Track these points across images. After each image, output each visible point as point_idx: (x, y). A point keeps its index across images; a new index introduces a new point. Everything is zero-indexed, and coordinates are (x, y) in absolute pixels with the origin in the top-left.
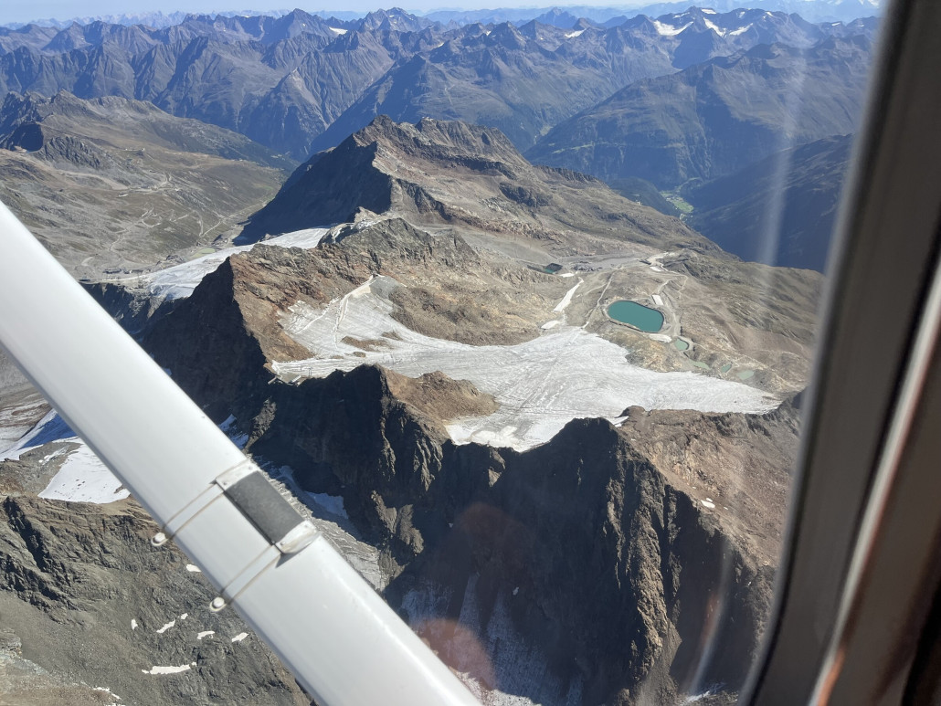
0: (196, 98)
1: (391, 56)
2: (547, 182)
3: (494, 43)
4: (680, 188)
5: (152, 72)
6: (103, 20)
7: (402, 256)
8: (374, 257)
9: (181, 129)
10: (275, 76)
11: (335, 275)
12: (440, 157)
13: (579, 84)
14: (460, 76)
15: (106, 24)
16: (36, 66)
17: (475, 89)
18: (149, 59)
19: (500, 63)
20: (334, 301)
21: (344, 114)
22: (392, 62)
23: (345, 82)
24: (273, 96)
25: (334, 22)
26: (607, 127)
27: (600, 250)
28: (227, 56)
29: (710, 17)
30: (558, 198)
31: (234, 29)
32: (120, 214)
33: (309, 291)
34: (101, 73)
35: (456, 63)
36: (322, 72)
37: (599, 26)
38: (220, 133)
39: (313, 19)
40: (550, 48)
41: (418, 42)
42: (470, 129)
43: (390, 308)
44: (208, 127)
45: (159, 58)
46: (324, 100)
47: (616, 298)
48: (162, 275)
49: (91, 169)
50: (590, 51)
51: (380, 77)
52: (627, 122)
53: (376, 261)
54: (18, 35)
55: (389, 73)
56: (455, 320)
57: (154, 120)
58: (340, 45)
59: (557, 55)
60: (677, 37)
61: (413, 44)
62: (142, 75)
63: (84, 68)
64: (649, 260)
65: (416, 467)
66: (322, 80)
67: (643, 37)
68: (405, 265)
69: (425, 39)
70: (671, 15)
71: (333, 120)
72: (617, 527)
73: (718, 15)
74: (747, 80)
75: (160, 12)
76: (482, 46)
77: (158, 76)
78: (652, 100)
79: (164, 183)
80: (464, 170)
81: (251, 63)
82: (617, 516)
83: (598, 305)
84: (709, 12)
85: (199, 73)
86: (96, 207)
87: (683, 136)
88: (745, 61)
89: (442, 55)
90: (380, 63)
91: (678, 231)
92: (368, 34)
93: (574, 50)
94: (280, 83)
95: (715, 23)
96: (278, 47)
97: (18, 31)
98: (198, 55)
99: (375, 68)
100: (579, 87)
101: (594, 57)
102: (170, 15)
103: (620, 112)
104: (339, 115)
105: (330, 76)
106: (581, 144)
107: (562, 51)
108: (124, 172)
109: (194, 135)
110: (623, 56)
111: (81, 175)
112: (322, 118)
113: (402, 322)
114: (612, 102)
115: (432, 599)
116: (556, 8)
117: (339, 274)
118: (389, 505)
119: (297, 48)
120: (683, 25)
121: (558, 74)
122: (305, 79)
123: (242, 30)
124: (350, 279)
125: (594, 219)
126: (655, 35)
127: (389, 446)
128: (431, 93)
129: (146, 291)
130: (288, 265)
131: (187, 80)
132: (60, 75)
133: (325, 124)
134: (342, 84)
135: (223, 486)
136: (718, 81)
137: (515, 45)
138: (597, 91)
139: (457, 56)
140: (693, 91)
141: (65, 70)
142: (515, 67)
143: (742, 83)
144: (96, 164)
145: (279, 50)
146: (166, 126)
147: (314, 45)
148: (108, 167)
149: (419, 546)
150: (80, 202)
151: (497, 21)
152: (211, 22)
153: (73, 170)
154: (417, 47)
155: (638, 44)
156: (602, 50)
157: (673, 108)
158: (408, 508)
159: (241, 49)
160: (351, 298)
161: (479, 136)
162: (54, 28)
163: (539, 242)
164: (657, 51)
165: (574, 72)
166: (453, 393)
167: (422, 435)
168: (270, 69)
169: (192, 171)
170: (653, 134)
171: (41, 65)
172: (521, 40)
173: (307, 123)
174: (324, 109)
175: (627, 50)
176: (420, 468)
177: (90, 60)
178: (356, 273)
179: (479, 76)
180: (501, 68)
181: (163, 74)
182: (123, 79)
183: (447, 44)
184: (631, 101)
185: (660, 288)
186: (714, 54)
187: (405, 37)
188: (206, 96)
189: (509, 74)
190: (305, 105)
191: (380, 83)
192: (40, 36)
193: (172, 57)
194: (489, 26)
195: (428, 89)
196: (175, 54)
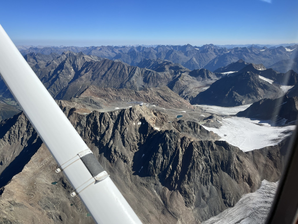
1: (216, 54)
3: (243, 52)
10: (188, 58)
16: (137, 55)
18: (160, 54)
19: (244, 56)
22: (216, 56)
24: (189, 62)
31: (171, 48)
35: (233, 56)
36: (200, 57)
37: (269, 49)
40: (256, 53)
45: (162, 54)
46: (200, 63)
50: (267, 54)
55: (216, 58)
60: (291, 52)
66: (200, 59)
67: (282, 51)
69: (224, 51)
70: (290, 46)
76: (240, 52)
81: (182, 55)
85: (172, 57)
90: (213, 56)
93: (263, 54)
94: (191, 59)
98: (171, 53)
100: (265, 62)
101: (268, 56)
103: (277, 67)
105: (202, 58)
107: (259, 54)
110: (277, 56)
112: (199, 67)
114: (275, 65)
119: (192, 52)
120: (293, 49)
121: (259, 59)
122: (196, 59)
126: (285, 51)
132: (141, 56)
134: (204, 60)
135: (80, 156)
137: (248, 52)
138: (269, 64)
139: (233, 54)
142: (248, 57)
145: (188, 53)
147: (197, 51)
154: (222, 52)
155: (281, 53)
156: (270, 54)
164: (286, 55)
165: (263, 59)
168: (186, 57)
171: (138, 54)
172: (250, 51)
174: (200, 65)
175: (278, 54)
177: (148, 54)
183: (230, 52)
184: (280, 65)
187: (219, 50)
189: (247, 59)
190: (196, 64)
191: (214, 60)
192: (127, 49)
193: (165, 54)
194: (240, 48)
195: (227, 61)
196: (165, 53)
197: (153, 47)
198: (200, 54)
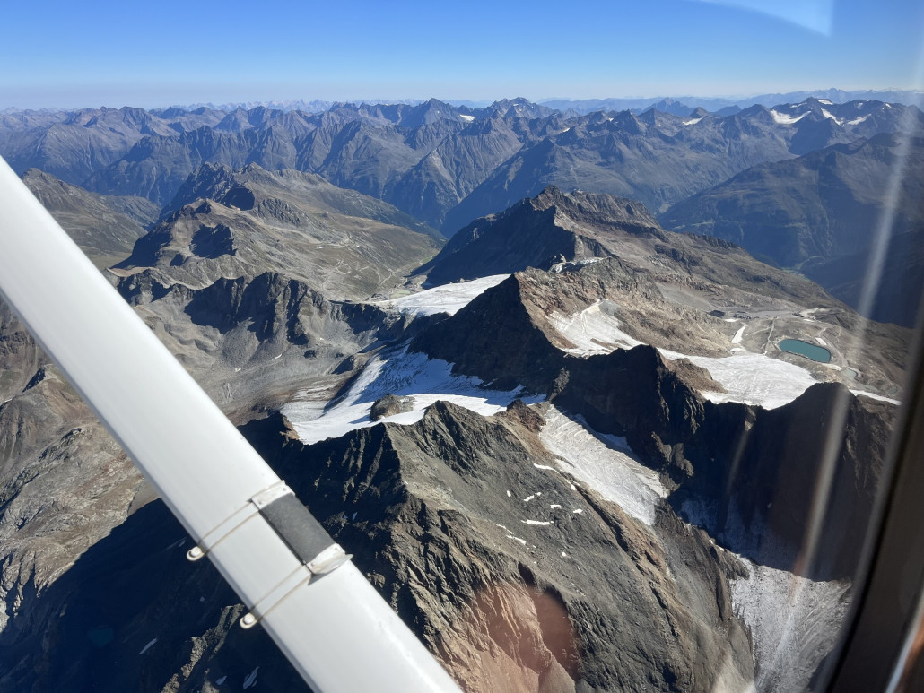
0: (348, 173)
1: (520, 140)
2: (694, 247)
3: (617, 129)
4: (801, 264)
5: (312, 150)
6: (264, 105)
7: (618, 287)
8: (602, 285)
9: (343, 197)
10: (416, 156)
11: (573, 296)
12: (601, 222)
13: (696, 167)
14: (584, 158)
15: (267, 109)
17: (599, 169)
18: (310, 139)
19: (622, 147)
20: (575, 314)
21: (475, 190)
22: (520, 145)
23: (478, 162)
24: (414, 172)
25: (464, 110)
26: (728, 206)
27: (755, 303)
28: (375, 138)
29: (828, 108)
30: (706, 260)
31: (376, 115)
32: (321, 262)
33: (560, 306)
34: (269, 151)
35: (581, 146)
36: (458, 153)
37: (715, 114)
38: (374, 203)
39: (445, 107)
40: (667, 133)
41: (545, 127)
42: (616, 201)
43: (617, 323)
44: (364, 197)
45: (318, 139)
46: (458, 177)
47: (784, 337)
48: (404, 301)
49: (293, 226)
50: (708, 138)
51: (510, 157)
52: (747, 202)
53: (602, 287)
54: (193, 116)
55: (519, 154)
56: (668, 337)
57: (323, 190)
58: (473, 129)
59: (677, 140)
60: (794, 125)
61: (540, 129)
62: (303, 153)
63: (255, 146)
64: (802, 314)
65: (686, 417)
66: (457, 159)
67: (760, 125)
68: (620, 293)
69: (551, 124)
70: (787, 105)
71: (465, 195)
72: (853, 456)
73: (835, 105)
74: (870, 167)
75: (302, 100)
76: (606, 132)
77: (316, 154)
78: (773, 182)
79: (347, 240)
80: (621, 233)
81: (395, 144)
82: (853, 449)
83: (769, 341)
84: (826, 103)
85: (352, 152)
86: (304, 256)
87: (805, 217)
88: (868, 148)
89: (568, 138)
90: (510, 146)
91: (818, 295)
92: (500, 120)
93: (692, 136)
94: (421, 162)
95: (832, 113)
96: (420, 131)
97: (192, 112)
98: (352, 136)
99: (505, 149)
100: (697, 169)
101: (711, 143)
102: (311, 103)
103: (740, 193)
104: (471, 190)
105: (465, 156)
106: (701, 222)
107: (680, 136)
108: (318, 230)
109: (354, 203)
110: (741, 142)
111: (286, 230)
112: (456, 193)
113: (628, 334)
114: (733, 184)
115: (704, 507)
116: (668, 98)
117: (577, 295)
118: (665, 443)
119: (435, 131)
120: (800, 114)
121: (677, 158)
122: (443, 159)
123: (382, 116)
124: (585, 299)
125: (740, 279)
126: (772, 124)
127: (664, 401)
128: (558, 172)
129: (396, 311)
130: (547, 284)
131: (341, 158)
132: (235, 151)
133: (458, 198)
134: (475, 163)
135: (257, 503)
136: (840, 166)
137: (636, 131)
138: (714, 174)
139: (581, 140)
140: (815, 175)
141: (240, 147)
142: (636, 151)
143: (865, 168)
144: (296, 222)
145: (420, 133)
146: (333, 196)
147: (451, 129)
148: (305, 225)
149: (690, 470)
150: (292, 250)
151: (619, 110)
152: (356, 110)
153: (279, 226)
154: (544, 132)
155: (755, 131)
156: (719, 136)
157: (794, 191)
158: (680, 445)
159: (388, 132)
160: (586, 313)
161: (623, 207)
162: (222, 111)
163: (703, 293)
164: (773, 137)
165: (692, 156)
166: (699, 374)
167: (689, 395)
168: (411, 150)
169: (366, 232)
170: (774, 214)
171: (219, 142)
172: (642, 126)
173: (443, 197)
174: (458, 185)
175: (744, 136)
176: (690, 417)
177: (261, 139)
178: (589, 295)
179: (602, 158)
180: (623, 151)
181: (321, 152)
182: (287, 156)
183: (572, 130)
184: (751, 183)
185: (820, 333)
186: (832, 142)
187: (532, 123)
188: (356, 172)
189: (631, 157)
190: (442, 181)
191: (510, 162)
192: (211, 117)
193: (329, 138)
194: (612, 114)
195: (556, 169)
196: (331, 135)
197: (303, 109)
198: (459, 139)
